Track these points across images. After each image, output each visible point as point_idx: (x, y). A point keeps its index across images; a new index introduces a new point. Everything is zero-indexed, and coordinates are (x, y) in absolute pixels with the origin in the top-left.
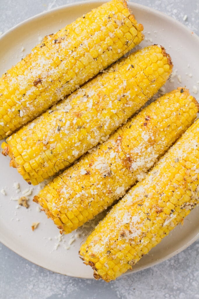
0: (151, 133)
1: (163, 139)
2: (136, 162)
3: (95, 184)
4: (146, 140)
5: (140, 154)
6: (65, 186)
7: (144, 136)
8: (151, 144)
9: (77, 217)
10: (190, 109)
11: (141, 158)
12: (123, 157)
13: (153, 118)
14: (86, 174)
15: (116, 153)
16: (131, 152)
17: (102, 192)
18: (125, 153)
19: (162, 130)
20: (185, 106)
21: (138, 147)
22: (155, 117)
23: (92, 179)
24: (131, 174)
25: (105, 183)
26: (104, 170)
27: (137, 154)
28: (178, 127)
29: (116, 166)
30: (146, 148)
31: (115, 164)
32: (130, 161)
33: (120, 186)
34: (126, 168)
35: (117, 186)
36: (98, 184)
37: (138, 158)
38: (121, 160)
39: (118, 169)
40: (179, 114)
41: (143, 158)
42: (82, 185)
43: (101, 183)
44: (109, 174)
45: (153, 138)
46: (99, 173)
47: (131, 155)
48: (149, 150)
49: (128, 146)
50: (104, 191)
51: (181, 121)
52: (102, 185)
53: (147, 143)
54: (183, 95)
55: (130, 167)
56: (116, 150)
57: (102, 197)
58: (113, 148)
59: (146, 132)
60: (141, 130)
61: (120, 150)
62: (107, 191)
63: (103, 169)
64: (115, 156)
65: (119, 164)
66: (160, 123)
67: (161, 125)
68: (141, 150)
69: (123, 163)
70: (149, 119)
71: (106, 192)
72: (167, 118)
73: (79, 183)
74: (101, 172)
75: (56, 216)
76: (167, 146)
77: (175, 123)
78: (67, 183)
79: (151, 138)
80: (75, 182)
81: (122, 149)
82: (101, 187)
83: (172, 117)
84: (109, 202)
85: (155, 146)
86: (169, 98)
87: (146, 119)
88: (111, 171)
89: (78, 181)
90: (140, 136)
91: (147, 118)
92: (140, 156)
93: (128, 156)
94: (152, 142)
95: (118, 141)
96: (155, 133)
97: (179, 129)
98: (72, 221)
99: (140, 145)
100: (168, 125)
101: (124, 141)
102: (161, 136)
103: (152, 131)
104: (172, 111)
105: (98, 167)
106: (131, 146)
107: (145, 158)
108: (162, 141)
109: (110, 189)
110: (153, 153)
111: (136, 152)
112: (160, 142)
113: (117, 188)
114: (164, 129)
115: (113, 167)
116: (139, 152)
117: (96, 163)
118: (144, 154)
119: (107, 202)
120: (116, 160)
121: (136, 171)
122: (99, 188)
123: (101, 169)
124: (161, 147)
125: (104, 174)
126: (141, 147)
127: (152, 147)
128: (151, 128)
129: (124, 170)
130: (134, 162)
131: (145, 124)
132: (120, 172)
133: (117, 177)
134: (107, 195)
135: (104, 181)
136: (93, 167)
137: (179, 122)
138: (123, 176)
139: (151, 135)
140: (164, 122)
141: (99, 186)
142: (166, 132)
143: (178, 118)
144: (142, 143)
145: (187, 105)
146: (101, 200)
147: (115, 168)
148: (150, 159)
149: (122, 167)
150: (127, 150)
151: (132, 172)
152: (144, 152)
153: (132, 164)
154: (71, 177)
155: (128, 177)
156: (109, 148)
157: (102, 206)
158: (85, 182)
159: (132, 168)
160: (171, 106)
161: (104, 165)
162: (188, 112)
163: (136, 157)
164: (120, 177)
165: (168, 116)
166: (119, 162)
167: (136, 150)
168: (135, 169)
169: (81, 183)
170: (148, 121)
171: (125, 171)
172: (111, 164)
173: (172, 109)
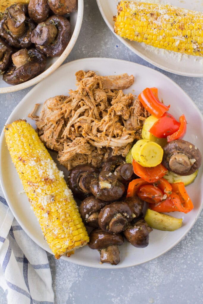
0: (31, 159)
1: (38, 152)
2: (49, 175)
3: (57, 209)
4: (35, 164)
5: (44, 171)
6: (53, 231)
7: (32, 165)
8: (39, 161)
9: (77, 229)
10: (21, 126)
11: (47, 171)
12: (43, 183)
13: (21, 155)
14: (48, 214)
15: (39, 188)
16: (40, 176)
17: (64, 205)
18: (41, 181)
19: (31, 151)
20: (18, 130)
21: (39, 170)
22: (21, 153)
23: (53, 210)
24: (57, 181)
25: (59, 201)
26: (49, 199)
27: (44, 173)
28: (32, 139)
29: (48, 190)
30: (41, 165)
31: (47, 191)
32: (47, 179)
33: (64, 192)
34: (52, 184)
35: (63, 194)
36: (58, 207)
37: (47, 173)
38: (45, 186)
39: (51, 189)
40: (23, 135)
41: (47, 170)
42: (56, 219)
43: (58, 204)
44: (53, 197)
45: (35, 158)
46: (50, 204)
47: (43, 177)
48: (43, 163)
49: (36, 178)
50: (64, 203)
51: (28, 135)
52: (59, 204)
53: (37, 163)
54: (10, 129)
55: (52, 181)
56: (37, 187)
57: (68, 206)
58: (35, 189)
59: (29, 162)
60: (27, 166)
61: (37, 184)
62: (64, 202)
63: (47, 200)
64: (41, 189)
65: (47, 188)
66: (26, 150)
67: (28, 150)
68: (41, 169)
69: (47, 185)
70: (20, 158)
71: (66, 202)
72: (23, 144)
73: (53, 220)
74: (49, 202)
75: (73, 244)
76: (44, 150)
77: (29, 140)
78: (51, 229)
79: (35, 160)
80: (52, 223)
81: (37, 182)
82: (61, 205)
83: (24, 141)
84: (73, 203)
85: (41, 159)
86: (10, 140)
87: (21, 160)
88: (51, 195)
89: (52, 221)
90: (31, 167)
91: (19, 159)
92: (46, 171)
93: (43, 180)
94: (38, 160)
95: (31, 184)
96: (32, 156)
97: (34, 138)
98: (80, 233)
99: (37, 169)
100: (29, 145)
101: (32, 180)
102: (35, 153)
103: (30, 158)
104: (19, 140)
105: (46, 204)
106: (36, 176)
107: (48, 168)
108: (39, 153)
109: (64, 199)
110: (46, 161)
111: (42, 173)
112: (39, 154)
113: (64, 194)
114: (31, 149)
115: (48, 193)
116: (42, 171)
117: (43, 204)
118: (45, 168)
119: (73, 204)
120: (44, 189)
121: (56, 178)
122: (61, 207)
123: (48, 202)
124: (43, 155)
125: (52, 200)
126: (39, 168)
127: (41, 161)
128: (27, 158)
129: (52, 185)
130: (49, 177)
131: (24, 161)
132: (53, 189)
133: (57, 192)
134: (67, 202)
135: (57, 201)
136: (44, 207)
137: (29, 137)
138: (57, 187)
139: (32, 159)
140: (26, 147)
141: (60, 206)
142: (34, 148)
143: (26, 137)
144: (37, 168)
145: (18, 128)
146: (70, 208)
147: (50, 192)
148: (50, 165)
149: (50, 186)
150: (39, 180)
151: (56, 180)
152: (43, 168)
153: (50, 178)
154: (47, 226)
155: (59, 184)
156: (34, 193)
157: (75, 209)
158: (54, 216)
159: (53, 179)
160: (16, 140)
161: (45, 199)
162: (23, 129)
163: (45, 175)
164: (57, 189)
165: (23, 143)
166: (46, 187)
167: (41, 173)
168: (54, 177)
169: (54, 219)
170: (22, 159)
171: (54, 185)
172: (46, 194)
173: (17, 139)
